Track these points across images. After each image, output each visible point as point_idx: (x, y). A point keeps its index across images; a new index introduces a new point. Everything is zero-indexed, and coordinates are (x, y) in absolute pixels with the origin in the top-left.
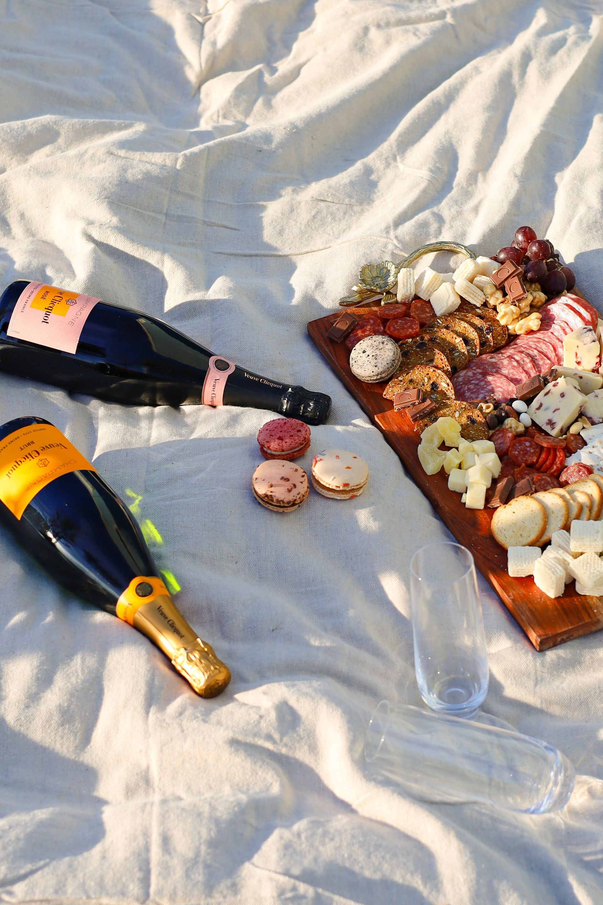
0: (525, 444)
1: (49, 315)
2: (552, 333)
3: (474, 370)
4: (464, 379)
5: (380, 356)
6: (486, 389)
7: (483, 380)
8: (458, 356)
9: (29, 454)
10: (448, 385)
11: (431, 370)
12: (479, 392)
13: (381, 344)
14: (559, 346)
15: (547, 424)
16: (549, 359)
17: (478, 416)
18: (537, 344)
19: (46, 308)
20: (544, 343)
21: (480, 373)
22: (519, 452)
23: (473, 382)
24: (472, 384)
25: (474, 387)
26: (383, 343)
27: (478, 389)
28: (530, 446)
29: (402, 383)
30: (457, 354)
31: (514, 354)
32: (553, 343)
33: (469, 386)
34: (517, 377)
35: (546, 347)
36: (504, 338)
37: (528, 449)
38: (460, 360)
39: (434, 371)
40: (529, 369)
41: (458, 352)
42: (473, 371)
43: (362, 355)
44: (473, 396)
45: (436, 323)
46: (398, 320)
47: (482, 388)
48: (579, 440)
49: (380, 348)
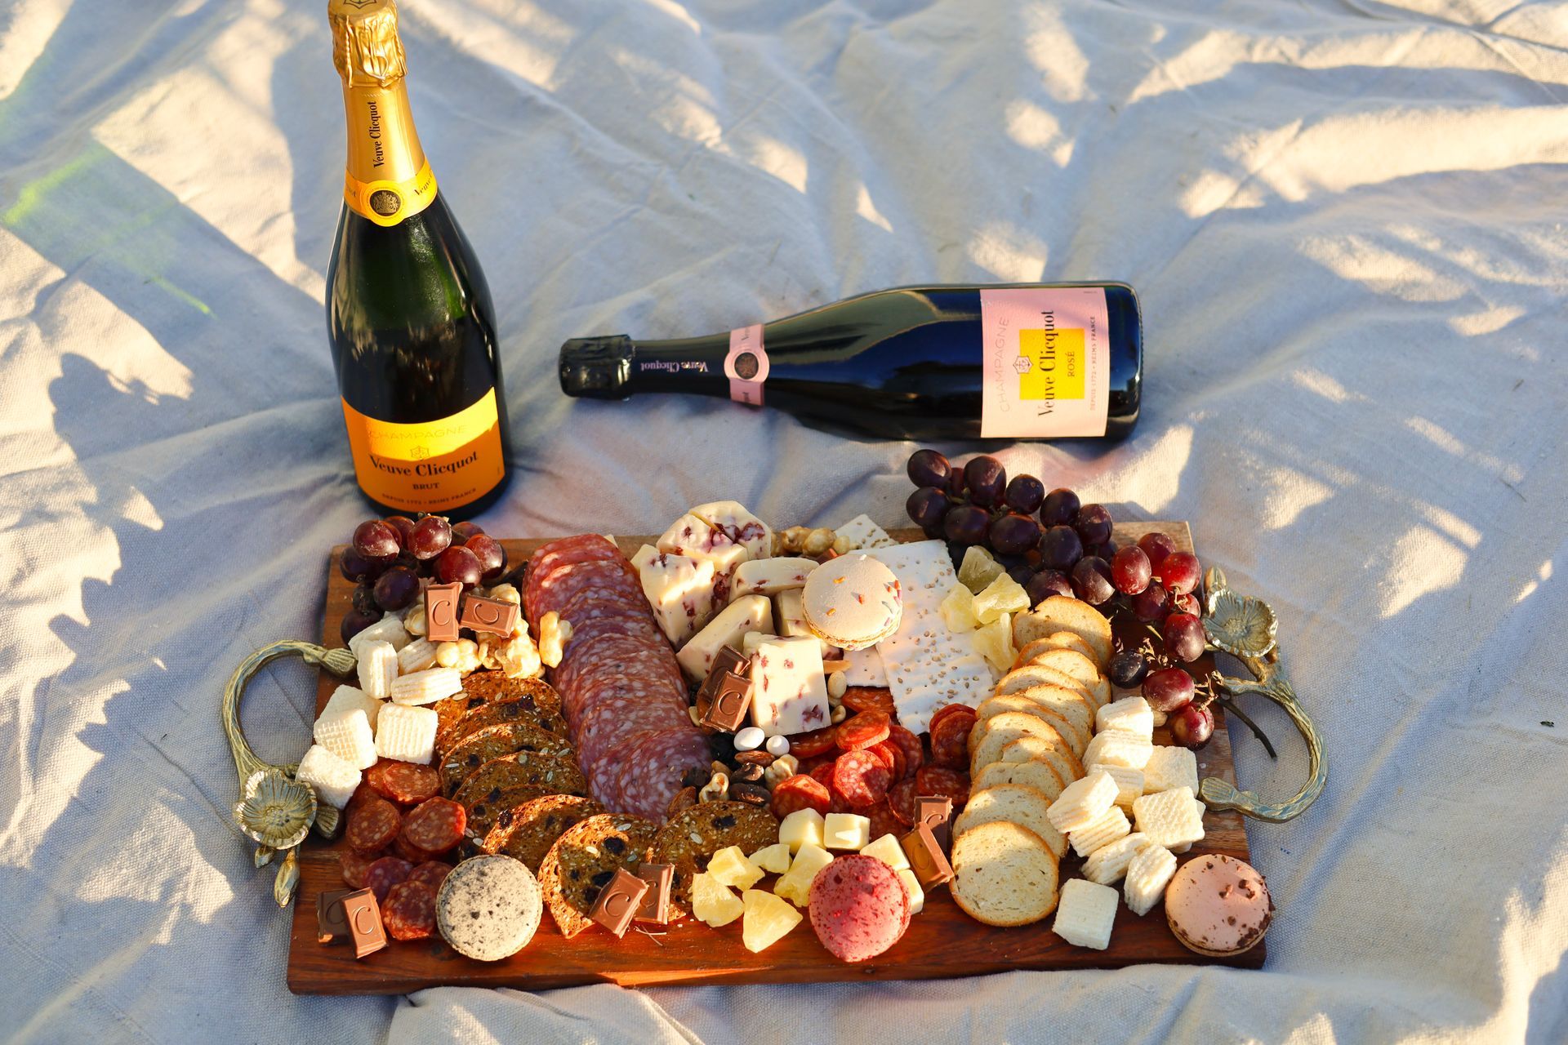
3: (598, 768)
4: (606, 794)
5: (510, 894)
6: (652, 773)
7: (631, 767)
8: (556, 777)
10: (628, 822)
11: (579, 831)
12: (651, 786)
13: (483, 878)
14: (621, 624)
15: (807, 720)
17: (725, 808)
18: (594, 651)
20: (600, 640)
21: (610, 763)
23: (623, 783)
25: (635, 787)
26: (483, 874)
27: (643, 784)
30: (550, 776)
32: (607, 628)
33: (629, 793)
35: (608, 641)
36: (548, 691)
38: (565, 778)
39: (583, 827)
41: (547, 772)
42: (598, 771)
43: (477, 922)
44: (653, 798)
45: (451, 773)
46: (410, 827)
47: (647, 776)
48: (865, 694)
49: (492, 884)
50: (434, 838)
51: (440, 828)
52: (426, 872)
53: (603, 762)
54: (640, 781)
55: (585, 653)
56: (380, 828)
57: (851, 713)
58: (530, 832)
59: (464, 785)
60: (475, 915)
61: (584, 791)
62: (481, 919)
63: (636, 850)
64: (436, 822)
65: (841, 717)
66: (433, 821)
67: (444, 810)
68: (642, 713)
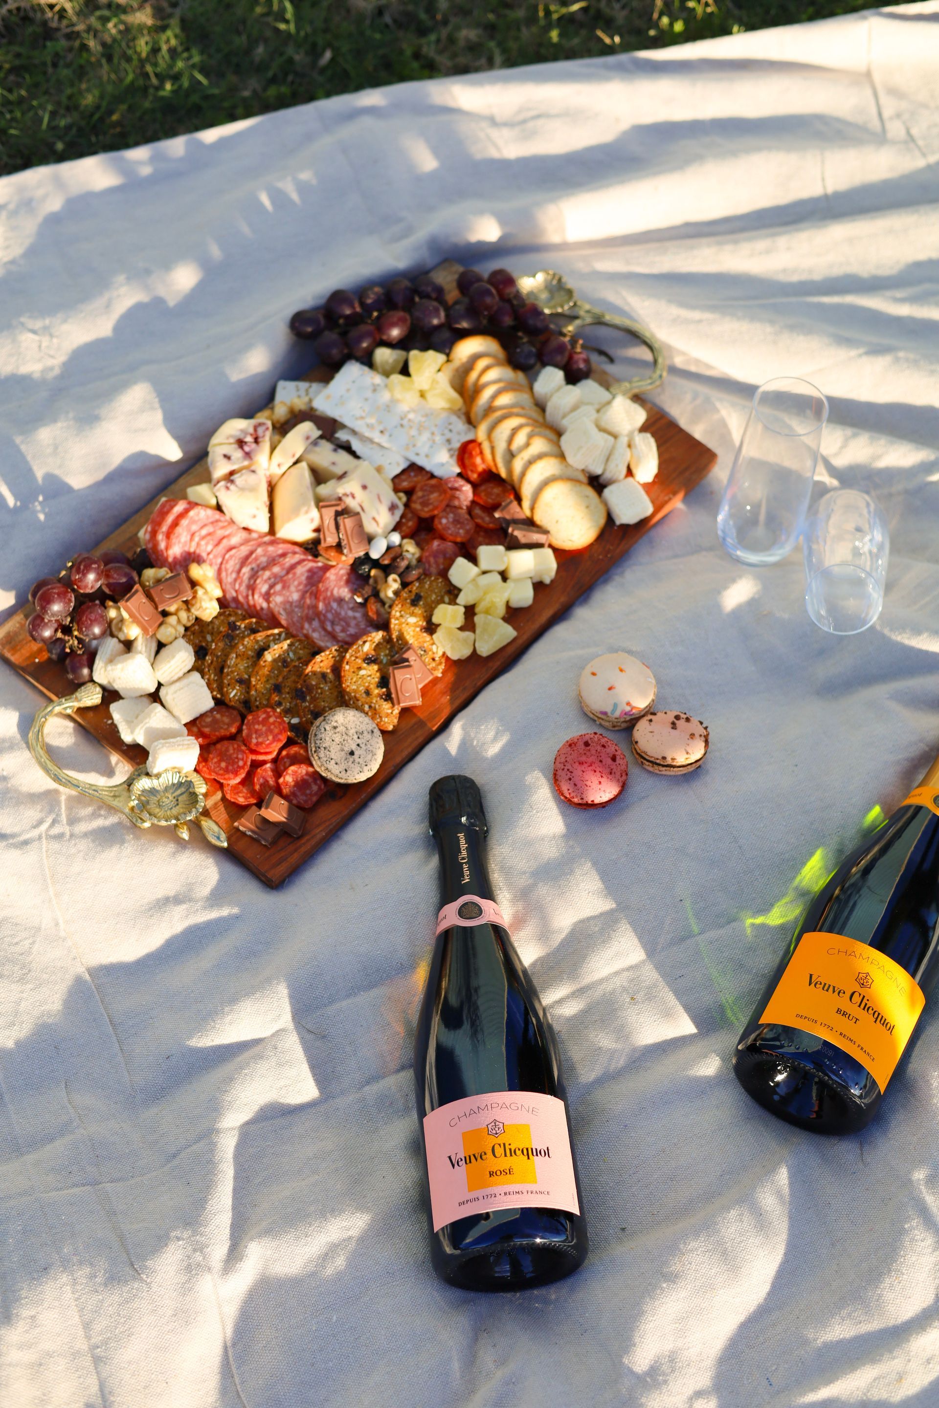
0: (446, 524)
1: (536, 1149)
2: (209, 554)
3: (308, 630)
4: (327, 641)
5: (358, 727)
6: (338, 610)
7: (325, 616)
8: (295, 653)
9: (859, 1006)
10: (365, 642)
11: (347, 667)
12: (345, 617)
13: (338, 730)
15: (393, 514)
16: (251, 553)
17: (410, 592)
18: (230, 571)
19: (528, 1158)
20: (227, 562)
21: (310, 623)
22: (459, 529)
23: (329, 628)
24: (334, 629)
25: (337, 625)
26: (335, 728)
27: (341, 619)
28: (447, 518)
29: (373, 705)
30: (291, 655)
31: (261, 594)
32: (224, 551)
34: (303, 578)
36: (232, 613)
37: (451, 520)
38: (300, 649)
39: (347, 663)
40: (283, 569)
41: (288, 654)
43: (356, 756)
44: (353, 623)
45: (237, 698)
46: (253, 745)
47: (337, 614)
48: (403, 477)
49: (344, 729)
50: (274, 738)
51: (271, 731)
52: (286, 760)
53: (306, 626)
54: (337, 619)
55: (227, 575)
56: (237, 758)
57: (409, 493)
58: (319, 691)
59: (253, 699)
60: (352, 753)
61: (316, 649)
62: (356, 753)
63: (382, 654)
64: (264, 729)
65: (404, 499)
66: (261, 730)
67: (260, 719)
68: (296, 583)
